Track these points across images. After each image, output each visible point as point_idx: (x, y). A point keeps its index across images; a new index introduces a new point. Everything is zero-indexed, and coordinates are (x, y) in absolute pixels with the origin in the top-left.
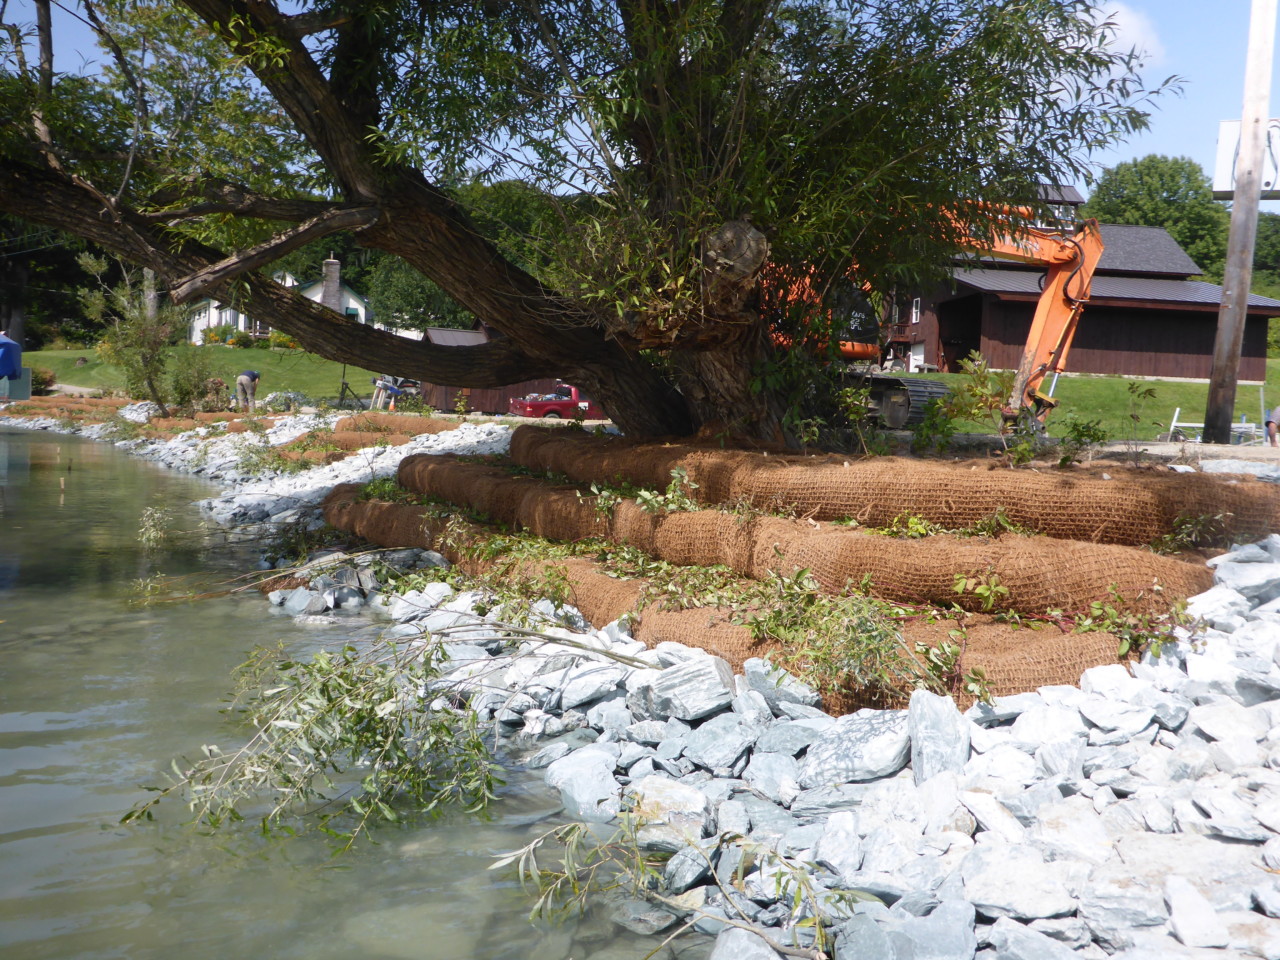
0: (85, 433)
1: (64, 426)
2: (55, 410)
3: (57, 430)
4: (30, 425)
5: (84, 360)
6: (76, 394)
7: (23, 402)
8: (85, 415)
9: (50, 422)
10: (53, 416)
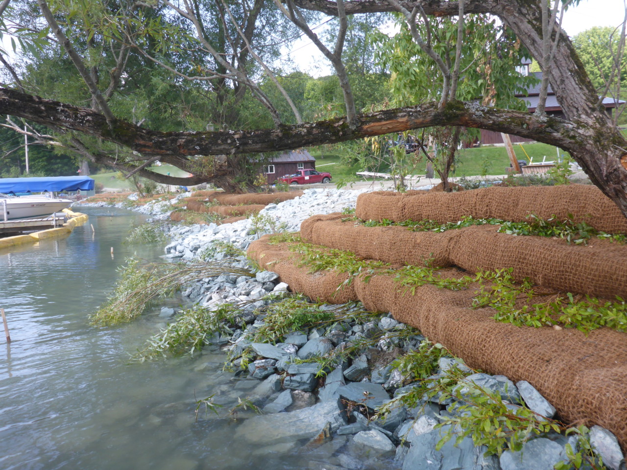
0: (116, 206)
1: (109, 204)
2: (105, 199)
3: (107, 206)
4: (96, 205)
5: (114, 177)
6: (112, 192)
7: (92, 197)
8: (116, 200)
9: (104, 203)
10: (105, 201)
